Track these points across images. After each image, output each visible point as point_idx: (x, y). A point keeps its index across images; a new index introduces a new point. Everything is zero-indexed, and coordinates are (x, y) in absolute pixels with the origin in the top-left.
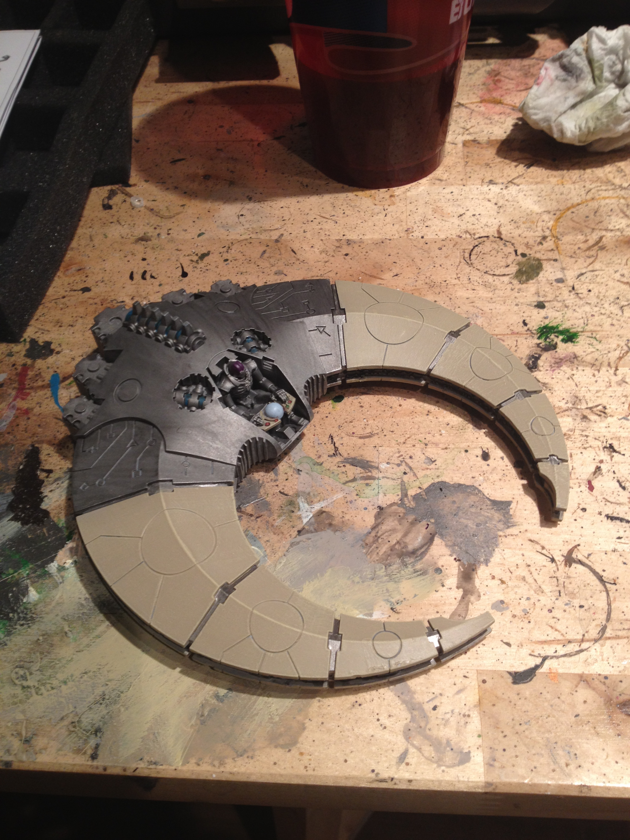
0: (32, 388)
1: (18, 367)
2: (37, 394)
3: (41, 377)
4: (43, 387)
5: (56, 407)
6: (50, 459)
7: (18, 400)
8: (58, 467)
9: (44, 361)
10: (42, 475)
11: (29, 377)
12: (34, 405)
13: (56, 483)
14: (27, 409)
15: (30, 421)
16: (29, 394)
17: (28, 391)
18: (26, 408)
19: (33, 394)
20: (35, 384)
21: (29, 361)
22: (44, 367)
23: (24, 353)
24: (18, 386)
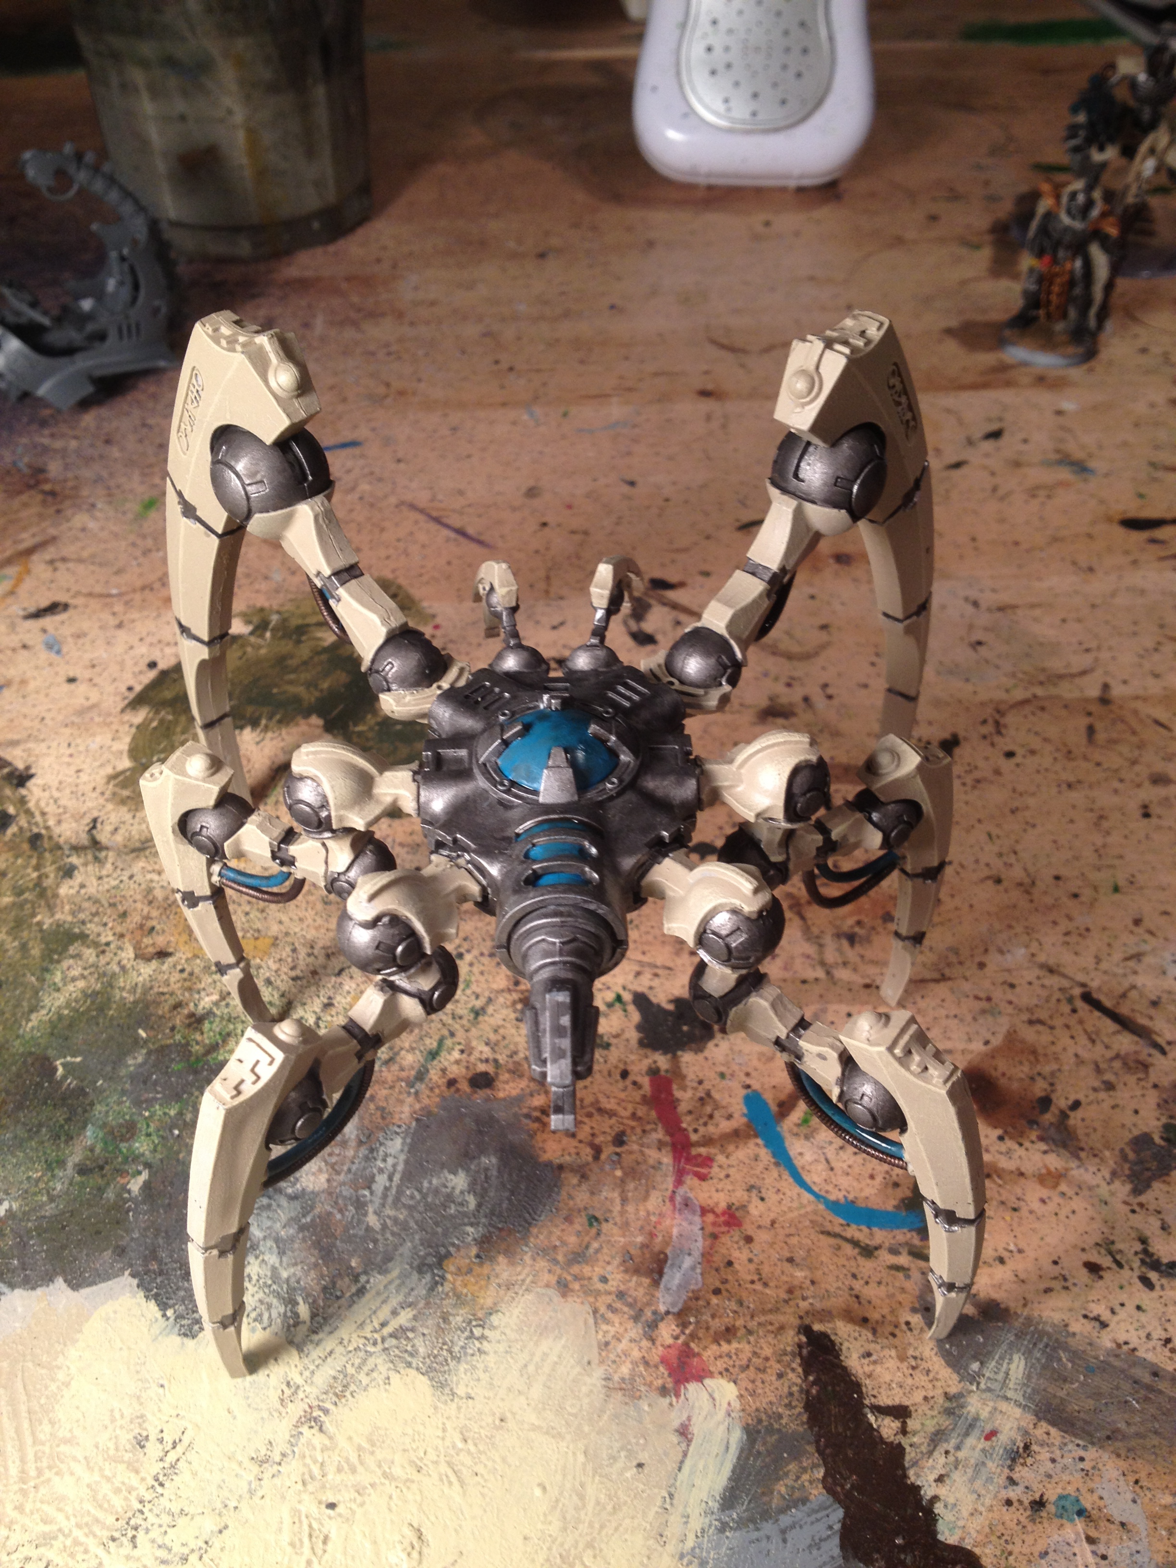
0: (708, 1141)
1: (639, 1079)
2: (733, 1160)
3: (717, 1106)
4: (736, 1135)
5: (807, 1196)
6: (878, 1369)
7: (690, 1181)
8: (918, 1397)
9: (700, 1057)
10: (888, 1428)
11: (683, 1108)
12: (739, 1195)
13: (941, 1448)
14: (729, 1207)
15: (756, 1247)
16: (708, 1161)
17: (703, 1151)
18: (723, 1205)
19: (721, 1159)
20: (711, 1129)
21: (662, 1061)
22: (710, 1075)
23: (633, 1035)
24: (668, 1139)
